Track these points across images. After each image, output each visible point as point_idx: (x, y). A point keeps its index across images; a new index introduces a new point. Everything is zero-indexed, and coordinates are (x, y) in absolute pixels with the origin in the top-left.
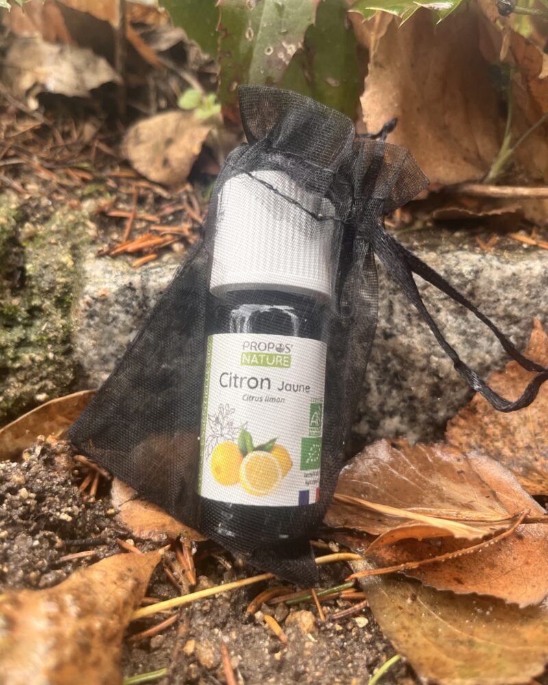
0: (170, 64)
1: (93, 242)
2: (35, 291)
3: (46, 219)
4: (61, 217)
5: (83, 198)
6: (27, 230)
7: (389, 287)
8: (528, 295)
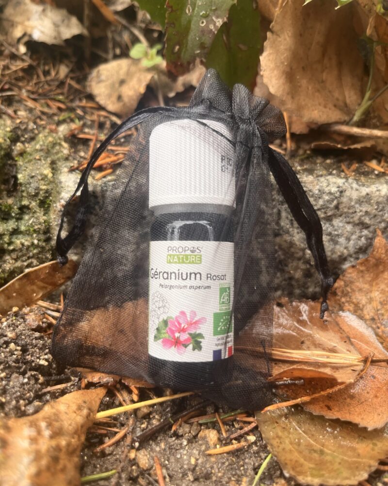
0: (124, 22)
1: (67, 159)
2: (24, 194)
3: (32, 139)
4: (43, 138)
5: (59, 123)
6: (18, 148)
7: (278, 200)
8: (376, 209)
